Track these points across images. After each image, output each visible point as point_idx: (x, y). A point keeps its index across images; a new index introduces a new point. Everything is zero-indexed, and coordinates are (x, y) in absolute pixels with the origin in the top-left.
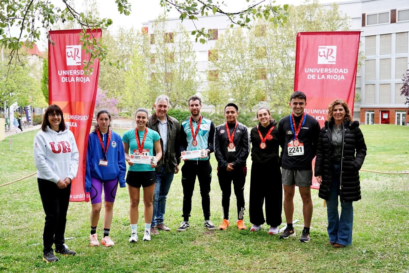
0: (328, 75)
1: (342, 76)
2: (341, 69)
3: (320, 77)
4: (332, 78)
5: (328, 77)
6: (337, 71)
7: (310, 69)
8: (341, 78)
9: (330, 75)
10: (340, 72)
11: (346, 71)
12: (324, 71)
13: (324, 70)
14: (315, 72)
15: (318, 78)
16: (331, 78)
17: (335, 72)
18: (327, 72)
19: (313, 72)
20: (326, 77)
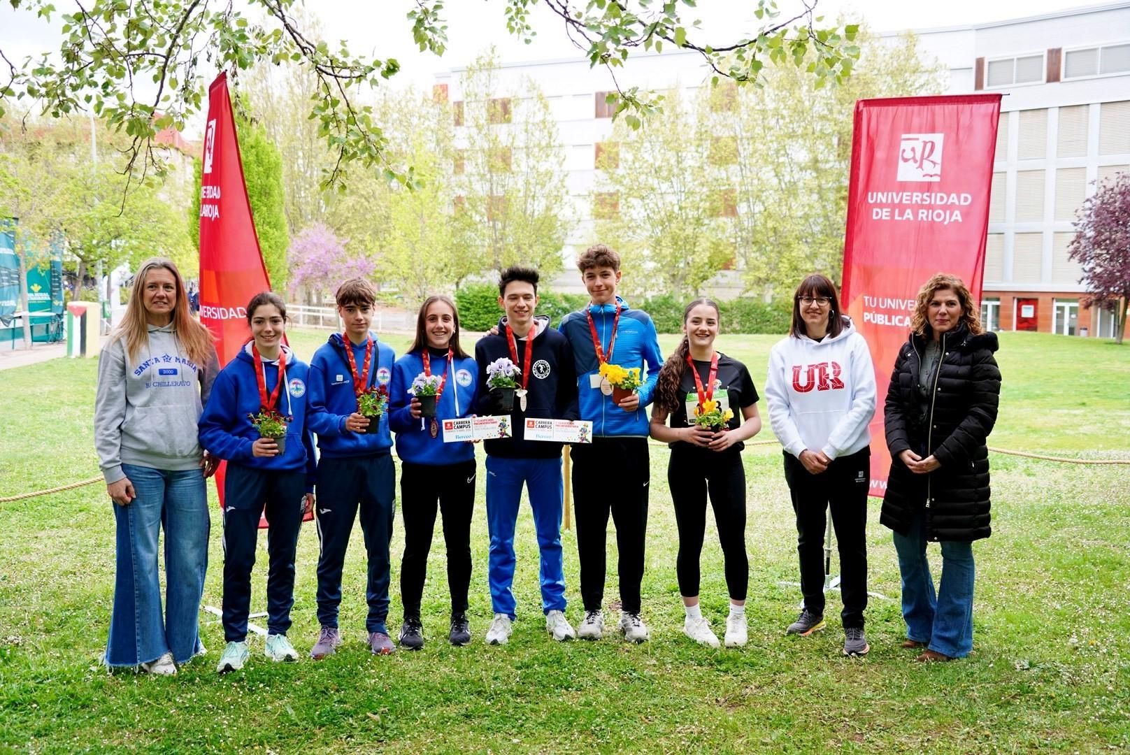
0: (921, 211)
1: (957, 212)
2: (954, 195)
3: (901, 214)
4: (930, 219)
5: (920, 215)
6: (942, 199)
7: (880, 194)
8: (954, 218)
9: (925, 211)
10: (951, 201)
11: (966, 199)
12: (911, 200)
13: (912, 196)
14: (889, 201)
15: (897, 218)
16: (927, 217)
17: (938, 202)
18: (919, 202)
19: (884, 201)
20: (916, 214)
